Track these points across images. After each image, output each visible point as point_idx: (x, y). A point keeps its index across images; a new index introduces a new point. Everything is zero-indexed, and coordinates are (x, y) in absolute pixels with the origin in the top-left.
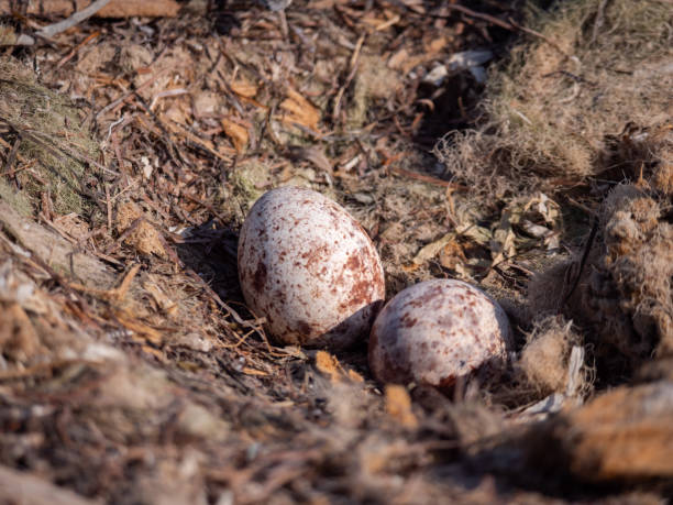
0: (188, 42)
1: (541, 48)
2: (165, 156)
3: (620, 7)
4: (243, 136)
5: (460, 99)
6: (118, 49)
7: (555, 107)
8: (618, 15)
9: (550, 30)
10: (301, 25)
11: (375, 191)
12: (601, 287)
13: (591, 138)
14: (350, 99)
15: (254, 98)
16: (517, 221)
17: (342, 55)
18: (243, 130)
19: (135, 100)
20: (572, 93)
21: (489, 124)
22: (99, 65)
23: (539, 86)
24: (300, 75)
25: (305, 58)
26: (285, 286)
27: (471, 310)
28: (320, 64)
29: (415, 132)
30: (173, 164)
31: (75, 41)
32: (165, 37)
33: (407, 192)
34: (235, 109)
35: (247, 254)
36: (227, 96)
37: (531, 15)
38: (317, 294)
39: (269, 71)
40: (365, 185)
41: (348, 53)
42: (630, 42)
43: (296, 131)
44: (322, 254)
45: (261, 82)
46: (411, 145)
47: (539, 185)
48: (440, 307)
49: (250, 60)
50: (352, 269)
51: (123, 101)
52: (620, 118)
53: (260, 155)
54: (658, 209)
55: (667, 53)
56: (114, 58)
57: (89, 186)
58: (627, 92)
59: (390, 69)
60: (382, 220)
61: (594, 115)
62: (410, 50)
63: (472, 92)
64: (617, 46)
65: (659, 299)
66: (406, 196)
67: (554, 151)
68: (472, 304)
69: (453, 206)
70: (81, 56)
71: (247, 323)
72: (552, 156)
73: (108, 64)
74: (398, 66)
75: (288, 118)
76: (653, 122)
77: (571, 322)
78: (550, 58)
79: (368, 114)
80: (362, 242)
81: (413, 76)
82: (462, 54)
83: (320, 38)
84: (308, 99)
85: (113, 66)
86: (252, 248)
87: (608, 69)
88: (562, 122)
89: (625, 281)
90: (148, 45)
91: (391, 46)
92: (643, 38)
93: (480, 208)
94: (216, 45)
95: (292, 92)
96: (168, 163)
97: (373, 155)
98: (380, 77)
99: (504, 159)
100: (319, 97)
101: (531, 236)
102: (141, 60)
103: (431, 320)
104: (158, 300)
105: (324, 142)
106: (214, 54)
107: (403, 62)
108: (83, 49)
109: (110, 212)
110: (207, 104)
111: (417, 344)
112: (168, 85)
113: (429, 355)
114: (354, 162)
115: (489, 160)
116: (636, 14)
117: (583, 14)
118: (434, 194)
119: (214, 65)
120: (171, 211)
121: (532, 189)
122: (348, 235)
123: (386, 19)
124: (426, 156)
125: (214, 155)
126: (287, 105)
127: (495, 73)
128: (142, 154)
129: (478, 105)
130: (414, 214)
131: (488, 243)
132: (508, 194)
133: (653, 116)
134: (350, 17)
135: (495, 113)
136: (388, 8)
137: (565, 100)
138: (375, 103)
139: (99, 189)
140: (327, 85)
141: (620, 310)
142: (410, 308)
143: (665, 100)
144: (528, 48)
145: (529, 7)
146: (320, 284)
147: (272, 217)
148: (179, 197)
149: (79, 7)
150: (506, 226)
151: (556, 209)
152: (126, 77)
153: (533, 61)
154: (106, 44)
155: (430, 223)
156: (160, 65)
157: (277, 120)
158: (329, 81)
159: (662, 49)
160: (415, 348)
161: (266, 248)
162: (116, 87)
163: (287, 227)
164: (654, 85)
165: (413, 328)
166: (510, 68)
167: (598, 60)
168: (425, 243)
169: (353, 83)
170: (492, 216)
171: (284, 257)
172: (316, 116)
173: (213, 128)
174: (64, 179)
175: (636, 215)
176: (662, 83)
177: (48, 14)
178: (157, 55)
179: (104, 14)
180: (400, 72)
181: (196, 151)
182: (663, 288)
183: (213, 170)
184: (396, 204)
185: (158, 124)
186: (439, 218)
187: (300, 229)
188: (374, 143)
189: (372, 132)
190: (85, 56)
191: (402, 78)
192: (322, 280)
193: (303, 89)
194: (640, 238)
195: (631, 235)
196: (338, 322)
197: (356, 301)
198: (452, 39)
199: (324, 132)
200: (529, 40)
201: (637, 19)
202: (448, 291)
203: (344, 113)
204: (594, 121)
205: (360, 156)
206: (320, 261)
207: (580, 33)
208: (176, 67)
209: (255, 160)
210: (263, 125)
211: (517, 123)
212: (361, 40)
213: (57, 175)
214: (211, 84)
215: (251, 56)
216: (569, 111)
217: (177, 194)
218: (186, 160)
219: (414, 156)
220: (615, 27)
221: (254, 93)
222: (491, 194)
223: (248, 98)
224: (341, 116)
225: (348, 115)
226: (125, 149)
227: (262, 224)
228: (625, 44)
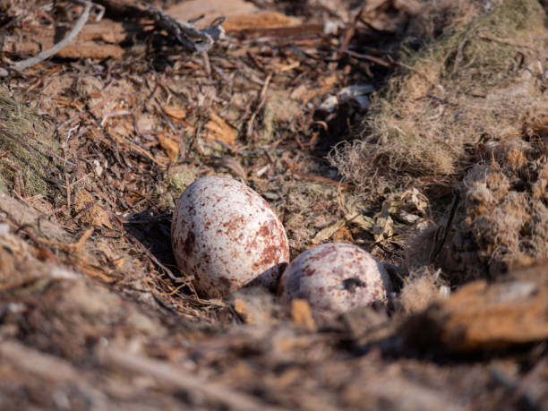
0: (131, 77)
1: (413, 79)
2: (113, 161)
3: (476, 47)
4: (175, 148)
5: (348, 120)
6: (76, 79)
7: (424, 123)
8: (474, 52)
9: (420, 65)
10: (221, 66)
11: (280, 190)
12: (463, 243)
13: (453, 146)
14: (260, 122)
15: (184, 119)
16: (395, 212)
17: (254, 89)
18: (176, 144)
19: (89, 117)
20: (438, 112)
21: (372, 136)
22: (60, 91)
23: (412, 108)
24: (220, 103)
25: (224, 91)
26: (209, 249)
27: (359, 263)
28: (236, 95)
29: (312, 148)
30: (120, 166)
31: (41, 74)
32: (113, 72)
33: (307, 190)
34: (168, 128)
35: (179, 227)
36: (162, 117)
37: (404, 56)
38: (235, 255)
39: (196, 99)
40: (272, 186)
41: (259, 87)
42: (484, 73)
43: (217, 146)
44: (240, 224)
45: (189, 107)
46: (309, 157)
47: (411, 183)
48: (334, 260)
49: (181, 91)
50: (264, 236)
51: (80, 118)
52: (476, 131)
53: (189, 163)
54: (508, 182)
55: (513, 81)
56: (72, 85)
57: (53, 174)
58: (481, 110)
59: (292, 100)
60: (287, 212)
61: (455, 128)
62: (309, 86)
63: (357, 116)
64: (473, 77)
65: (510, 248)
66: (305, 193)
67: (424, 155)
68: (360, 259)
69: (343, 200)
70: (45, 84)
71: (179, 280)
72: (422, 159)
73: (67, 90)
74: (298, 98)
75: (211, 136)
76: (502, 133)
77: (440, 270)
78: (420, 86)
79: (274, 134)
80: (271, 216)
81: (311, 106)
82: (349, 88)
83: (236, 76)
84: (227, 122)
85: (71, 92)
86: (183, 221)
87: (466, 94)
88: (430, 134)
89: (482, 235)
90: (100, 77)
91: (293, 82)
92: (495, 70)
93: (364, 202)
94: (153, 78)
95: (214, 116)
96: (116, 165)
97: (279, 165)
98: (284, 106)
99: (384, 163)
100: (236, 121)
101: (405, 222)
102: (94, 87)
103: (328, 270)
104: (108, 256)
105: (240, 155)
106: (152, 85)
107: (303, 94)
108: (47, 79)
109: (69, 196)
110: (147, 124)
111: (316, 288)
112: (115, 109)
113: (325, 297)
114: (263, 170)
115: (372, 164)
116: (488, 52)
117: (446, 52)
118: (328, 192)
119: (152, 93)
120: (117, 202)
121: (406, 186)
122: (260, 210)
123: (288, 64)
124: (321, 165)
125: (152, 161)
126: (210, 126)
127: (376, 98)
128: (95, 158)
129: (363, 122)
130: (311, 207)
131: (371, 229)
132: (387, 191)
133: (503, 128)
134: (260, 61)
135: (376, 127)
136: (290, 56)
137: (432, 118)
138: (281, 126)
139: (60, 177)
140: (242, 111)
141: (478, 259)
142: (310, 262)
143: (512, 116)
144: (402, 79)
145: (403, 50)
146: (237, 247)
147: (199, 197)
148: (124, 192)
149: (43, 48)
150: (385, 215)
151: (426, 201)
152: (82, 100)
153: (406, 89)
154: (66, 75)
155: (325, 214)
156: (109, 92)
157: (202, 137)
158: (243, 108)
159: (510, 78)
160: (315, 291)
161: (194, 220)
162: (73, 107)
163: (211, 204)
164: (503, 104)
165: (313, 276)
166: (388, 94)
167: (458, 88)
168: (320, 229)
169: (262, 110)
170: (375, 208)
171: (210, 227)
172: (234, 135)
173: (151, 141)
174: (32, 168)
175: (491, 185)
176: (509, 103)
177: (19, 52)
178: (106, 85)
179: (64, 55)
180: (300, 102)
181: (138, 158)
182: (513, 240)
183: (151, 172)
184: (297, 199)
185: (108, 136)
186: (332, 210)
187: (222, 205)
188: (280, 156)
189: (278, 147)
190: (49, 83)
191: (302, 107)
192: (239, 244)
193: (223, 114)
194: (494, 202)
195: (487, 200)
196: (252, 278)
197: (266, 261)
198: (341, 77)
199: (239, 147)
200: (402, 73)
201: (489, 56)
202: (341, 249)
203: (255, 133)
204: (455, 133)
205: (269, 166)
206: (238, 229)
207: (444, 68)
208: (122, 94)
209: (185, 166)
210: (191, 141)
211: (394, 135)
212: (269, 78)
213: (27, 164)
214: (149, 107)
215: (182, 88)
216: (436, 126)
217: (123, 189)
218: (129, 164)
219: (312, 165)
220: (472, 61)
221: (184, 116)
222: (373, 190)
223: (179, 119)
224: (253, 135)
225: (258, 134)
226: (81, 153)
227: (192, 202)
228: (480, 74)
